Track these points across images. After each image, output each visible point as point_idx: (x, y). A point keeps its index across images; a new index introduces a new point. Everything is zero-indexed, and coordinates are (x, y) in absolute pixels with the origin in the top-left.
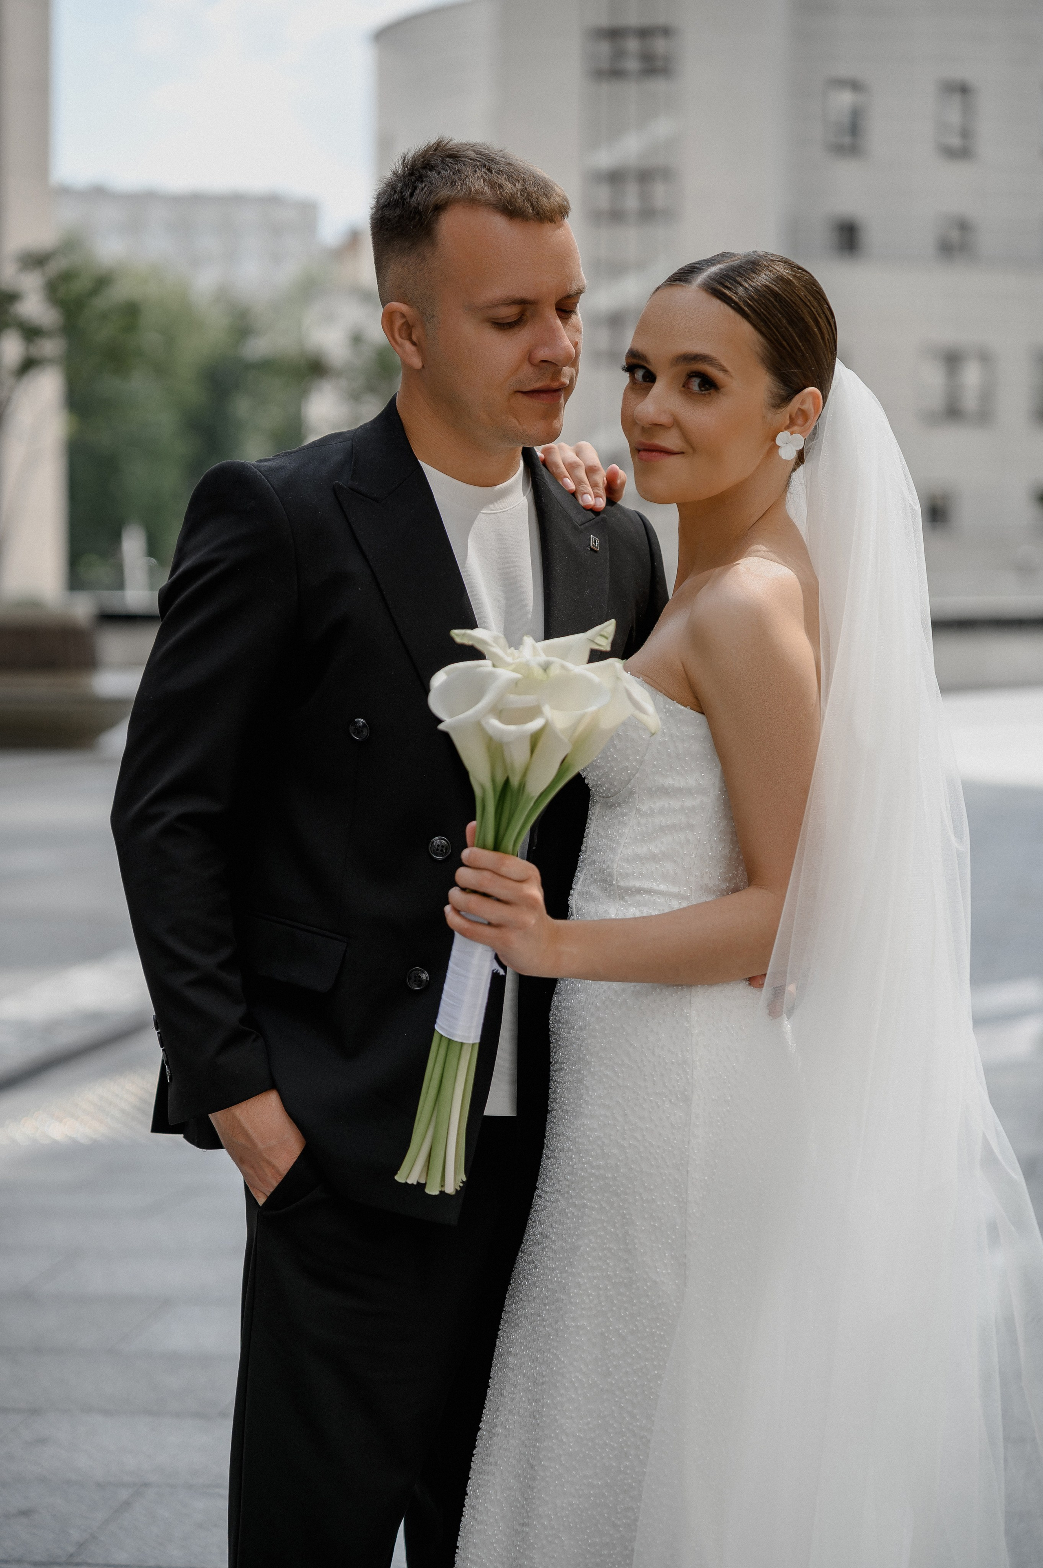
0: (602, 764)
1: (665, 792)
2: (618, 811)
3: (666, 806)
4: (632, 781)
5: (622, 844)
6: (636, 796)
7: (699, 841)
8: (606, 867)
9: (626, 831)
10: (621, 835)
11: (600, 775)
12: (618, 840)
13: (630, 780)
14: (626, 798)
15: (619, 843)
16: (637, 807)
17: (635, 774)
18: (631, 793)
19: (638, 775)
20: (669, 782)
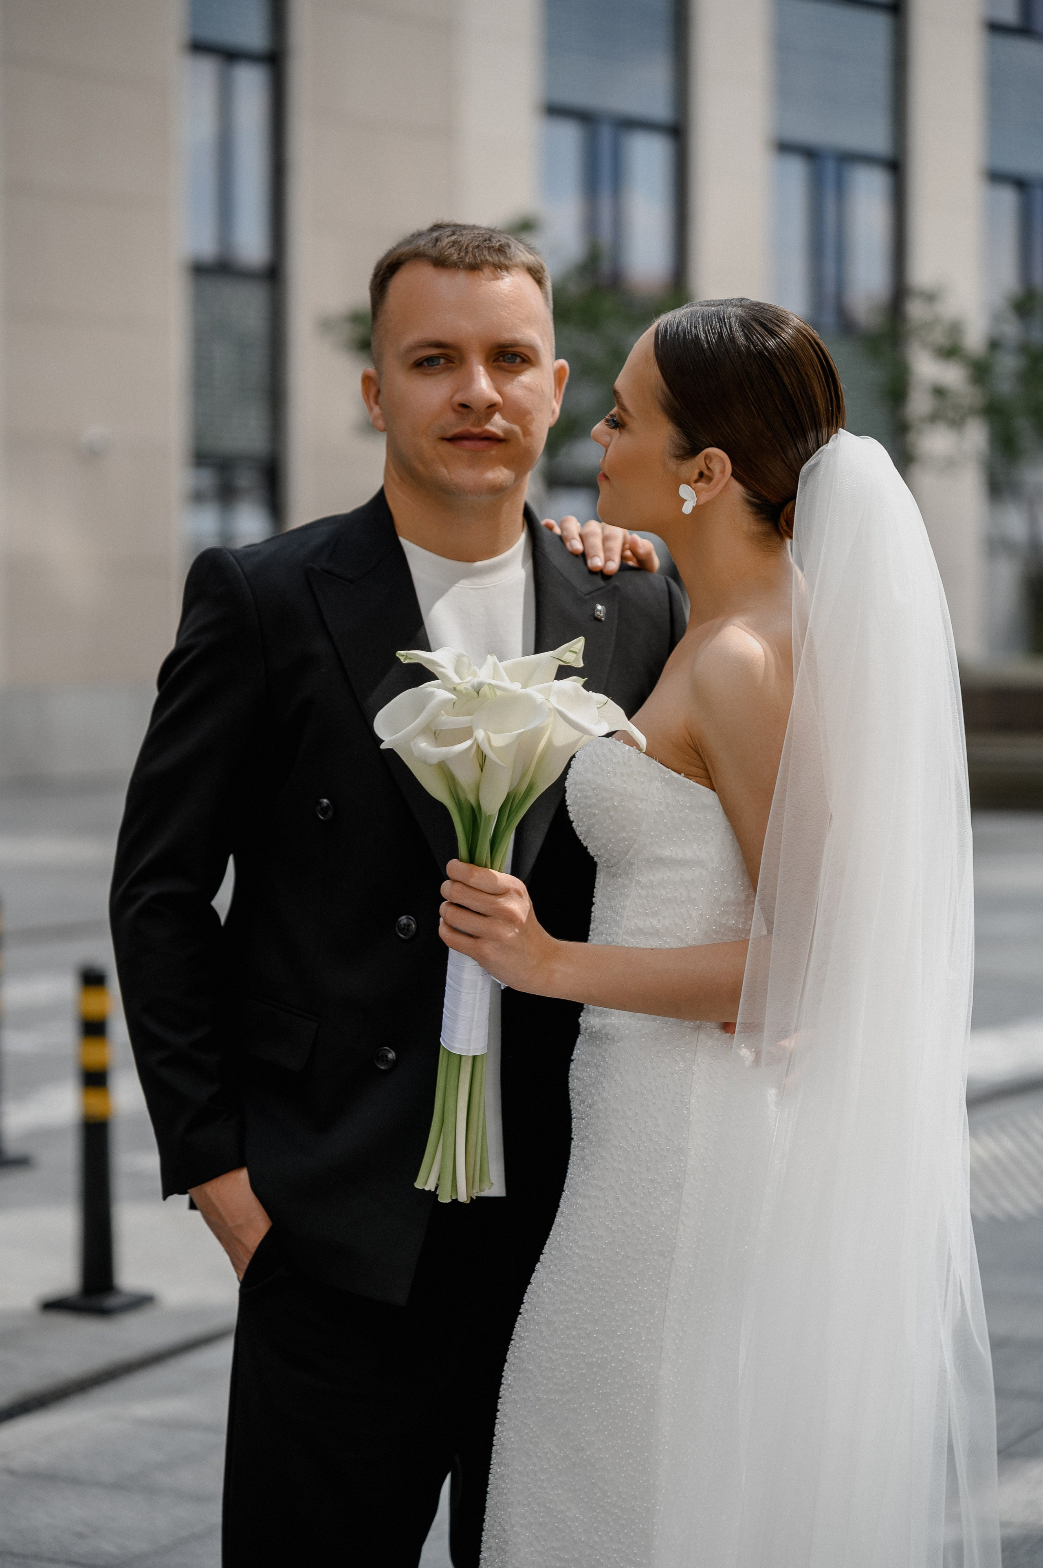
0: (600, 835)
1: (662, 862)
2: (619, 882)
3: (666, 878)
4: (630, 852)
5: (625, 917)
6: (635, 867)
7: (702, 916)
8: (612, 940)
9: (627, 903)
10: (624, 908)
11: (599, 846)
12: (621, 912)
13: (629, 851)
14: (626, 868)
15: (622, 917)
16: (636, 879)
17: (633, 845)
18: (631, 864)
19: (635, 846)
20: (667, 853)
